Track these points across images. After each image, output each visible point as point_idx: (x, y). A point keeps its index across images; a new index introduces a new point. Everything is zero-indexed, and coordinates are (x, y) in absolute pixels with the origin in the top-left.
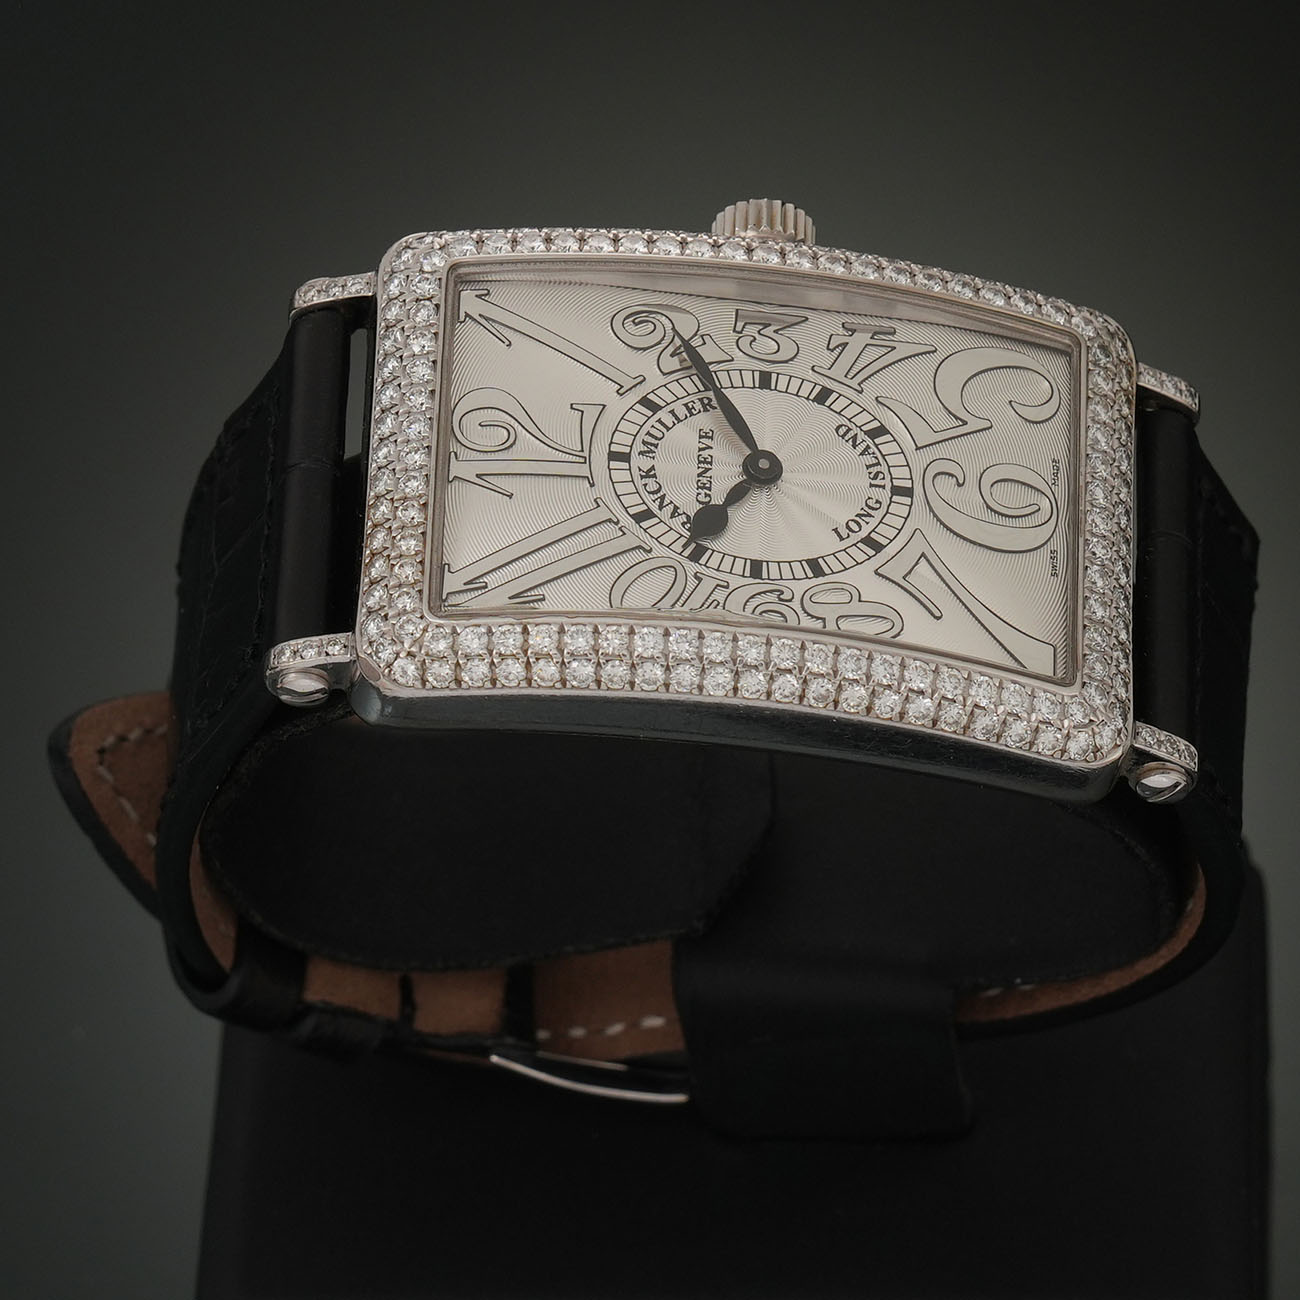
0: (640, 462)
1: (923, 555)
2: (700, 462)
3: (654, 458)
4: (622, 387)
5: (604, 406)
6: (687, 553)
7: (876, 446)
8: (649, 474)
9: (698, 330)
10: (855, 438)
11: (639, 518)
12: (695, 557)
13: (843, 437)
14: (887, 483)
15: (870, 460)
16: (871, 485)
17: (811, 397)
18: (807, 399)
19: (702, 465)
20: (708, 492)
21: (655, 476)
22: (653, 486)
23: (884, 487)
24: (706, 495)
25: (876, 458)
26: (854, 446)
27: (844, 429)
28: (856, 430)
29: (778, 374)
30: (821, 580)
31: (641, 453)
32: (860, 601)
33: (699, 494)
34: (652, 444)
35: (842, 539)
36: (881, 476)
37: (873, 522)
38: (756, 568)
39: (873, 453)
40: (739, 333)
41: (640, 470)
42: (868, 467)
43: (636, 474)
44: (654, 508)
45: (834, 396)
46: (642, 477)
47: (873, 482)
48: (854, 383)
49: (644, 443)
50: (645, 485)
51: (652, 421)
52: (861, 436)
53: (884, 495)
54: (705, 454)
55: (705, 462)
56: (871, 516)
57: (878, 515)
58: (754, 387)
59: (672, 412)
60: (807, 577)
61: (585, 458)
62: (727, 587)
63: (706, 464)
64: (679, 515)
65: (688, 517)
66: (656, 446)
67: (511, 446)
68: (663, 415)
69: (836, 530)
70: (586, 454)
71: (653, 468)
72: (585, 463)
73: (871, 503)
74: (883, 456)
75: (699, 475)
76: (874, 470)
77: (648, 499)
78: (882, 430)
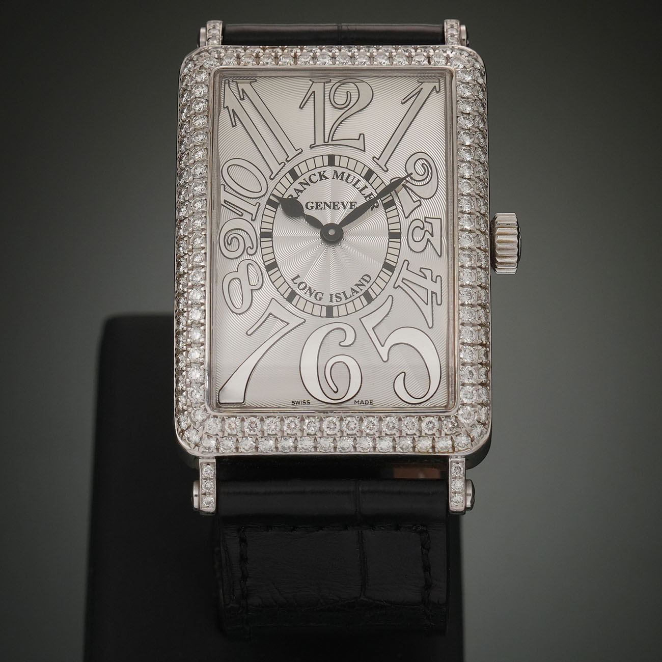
0: (329, 171)
1: (288, 324)
2: (334, 203)
3: (333, 178)
4: (378, 159)
5: (364, 151)
6: (272, 198)
7: (359, 297)
8: (322, 176)
9: (424, 199)
10: (363, 285)
11: (293, 173)
12: (270, 202)
13: (362, 278)
14: (334, 303)
15: (349, 294)
16: (331, 295)
17: (387, 261)
18: (386, 259)
19: (332, 204)
20: (314, 208)
21: (321, 179)
22: (314, 179)
23: (331, 301)
24: (312, 208)
25: (351, 297)
26: (357, 285)
27: (368, 279)
28: (368, 285)
29: (400, 242)
30: (264, 270)
31: (336, 172)
32: (252, 290)
33: (313, 203)
34: (342, 177)
35: (293, 280)
36: (339, 300)
37: (307, 296)
38: (267, 235)
39: (353, 295)
40: (425, 221)
41: (324, 172)
42: (344, 293)
43: (321, 170)
44: (300, 180)
45: (390, 273)
46: (320, 173)
47: (334, 296)
48: (399, 283)
49: (343, 173)
50: (315, 175)
51: (358, 177)
52: (364, 289)
53: (326, 301)
54: (340, 205)
55: (334, 205)
56: (311, 295)
57: (312, 299)
58: (389, 230)
59: (366, 187)
60: (264, 262)
61: (328, 142)
62: (252, 220)
63: (334, 206)
64: (297, 193)
65: (297, 198)
66: (342, 179)
67: (334, 107)
68: (363, 183)
69: (298, 276)
70: (330, 142)
71: (326, 178)
72: (324, 142)
73: (319, 295)
74: (353, 301)
75: (325, 203)
76: (342, 296)
77: (306, 176)
78: (369, 299)
